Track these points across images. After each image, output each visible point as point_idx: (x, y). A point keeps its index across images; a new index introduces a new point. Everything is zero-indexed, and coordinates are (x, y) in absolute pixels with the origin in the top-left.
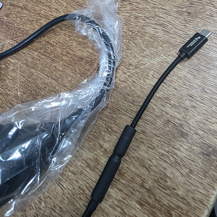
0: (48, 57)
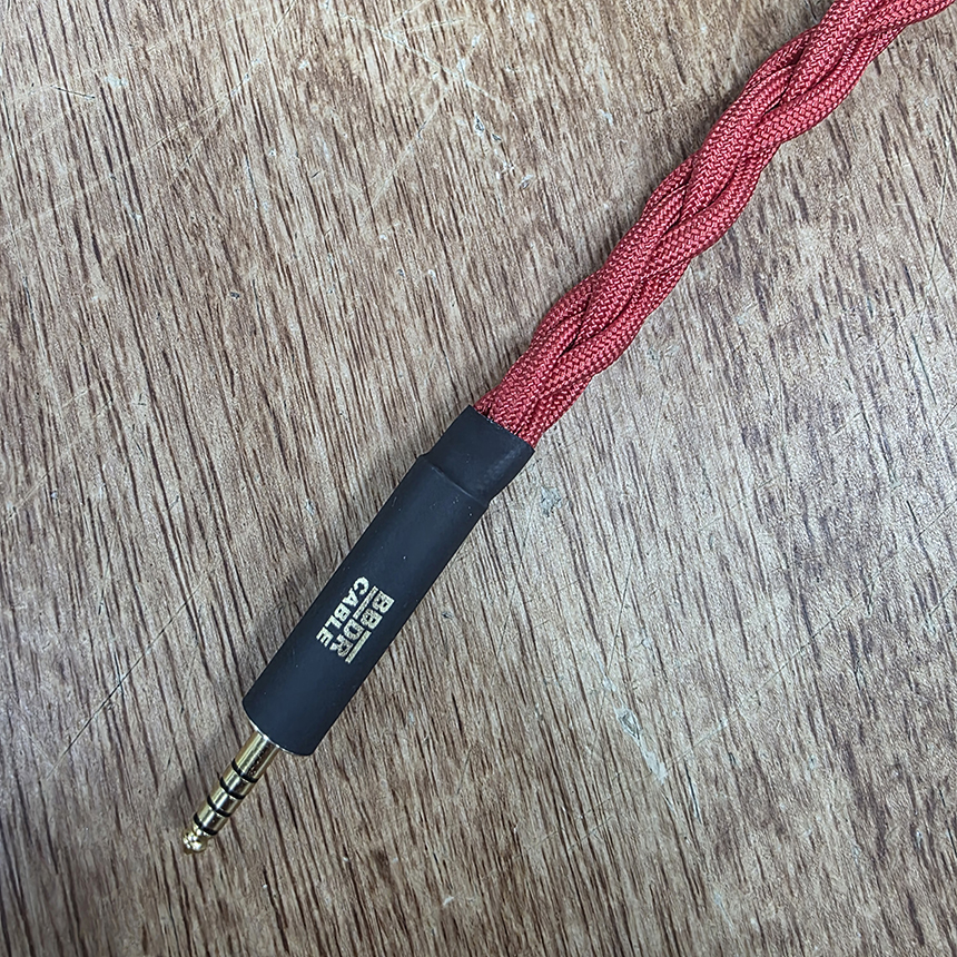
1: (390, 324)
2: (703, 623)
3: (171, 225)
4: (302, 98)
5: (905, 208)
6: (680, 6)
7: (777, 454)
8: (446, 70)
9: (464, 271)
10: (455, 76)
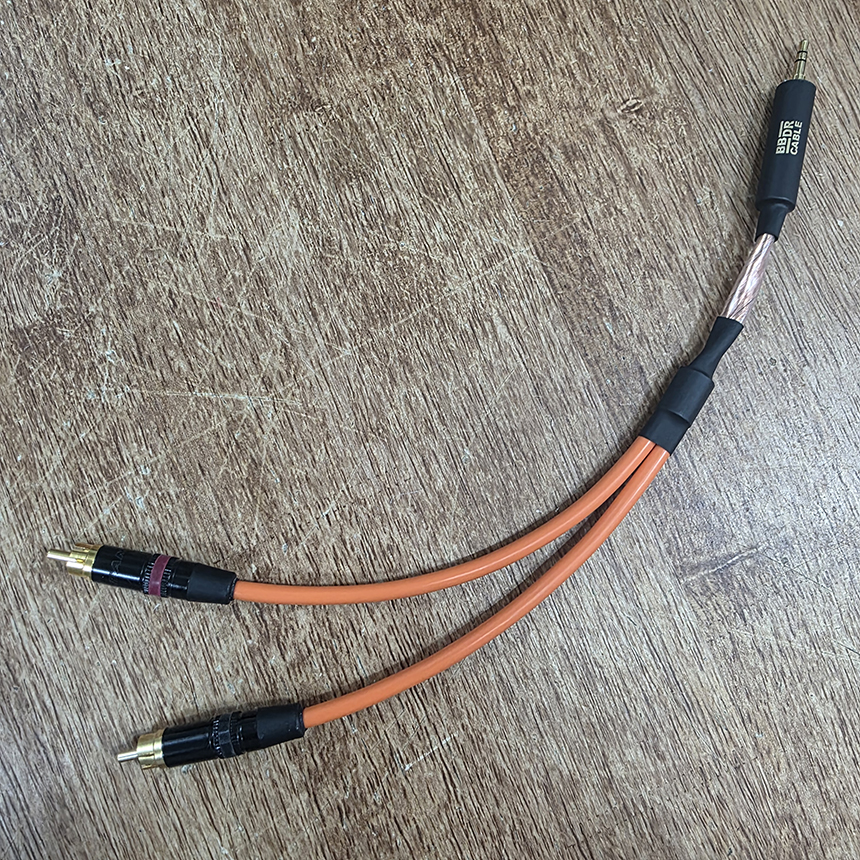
0: (613, 415)
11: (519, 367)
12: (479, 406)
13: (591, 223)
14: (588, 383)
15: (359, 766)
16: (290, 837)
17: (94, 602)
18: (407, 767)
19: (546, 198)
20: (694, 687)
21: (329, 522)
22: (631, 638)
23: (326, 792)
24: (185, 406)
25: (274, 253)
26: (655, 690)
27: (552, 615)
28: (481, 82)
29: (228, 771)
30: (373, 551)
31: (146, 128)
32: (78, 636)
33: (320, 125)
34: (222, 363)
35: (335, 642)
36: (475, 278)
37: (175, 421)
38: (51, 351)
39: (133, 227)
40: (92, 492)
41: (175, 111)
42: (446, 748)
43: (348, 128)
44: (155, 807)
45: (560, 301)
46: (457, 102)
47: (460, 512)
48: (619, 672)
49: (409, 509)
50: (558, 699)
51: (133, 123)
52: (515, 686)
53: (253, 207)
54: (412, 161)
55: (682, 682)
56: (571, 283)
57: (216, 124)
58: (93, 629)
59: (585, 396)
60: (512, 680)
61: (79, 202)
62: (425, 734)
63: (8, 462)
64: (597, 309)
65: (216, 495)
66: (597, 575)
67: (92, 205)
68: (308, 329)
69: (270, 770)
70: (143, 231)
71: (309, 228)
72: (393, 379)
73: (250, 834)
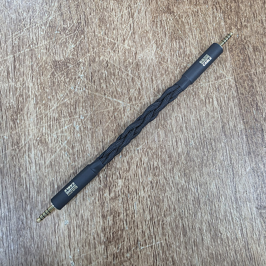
1: (45, 187)
2: (89, 248)
3: (11, 164)
4: (37, 145)
5: (138, 179)
6: (105, 137)
7: (107, 220)
8: (62, 143)
9: (59, 179)
10: (64, 144)
11: (218, 117)
12: (201, 127)
13: (257, 74)
14: (242, 130)
15: (125, 242)
16: (94, 259)
17: (53, 157)
18: (142, 248)
19: (243, 62)
20: (254, 252)
21: (138, 152)
22: (235, 226)
23: (111, 248)
24: (101, 100)
25: (144, 57)
26: (239, 248)
27: (208, 208)
28: (230, 18)
29: (80, 229)
30: (150, 167)
31: (115, 7)
32: (44, 166)
33: (171, 19)
34: (117, 88)
35: (129, 195)
36: (211, 83)
37: (97, 104)
38: (64, 70)
39: (101, 37)
40: (63, 120)
41: (125, 4)
42: (157, 245)
43: (180, 23)
44: (52, 233)
45: (239, 98)
46: (220, 23)
47: (185, 162)
48: (228, 238)
49: (167, 156)
50: (202, 240)
51: (111, 4)
52: (188, 231)
53: (142, 41)
54: (199, 38)
55: (250, 249)
56: (245, 93)
57: (137, 11)
58: (50, 166)
59: (240, 134)
60: (187, 228)
61: (87, 25)
62: (151, 238)
63: (39, 102)
64: (252, 105)
65: (103, 132)
66: (228, 199)
67: (90, 27)
68: (149, 85)
69: (94, 233)
70: (104, 39)
71: (158, 52)
72: (173, 110)
73: (81, 254)
